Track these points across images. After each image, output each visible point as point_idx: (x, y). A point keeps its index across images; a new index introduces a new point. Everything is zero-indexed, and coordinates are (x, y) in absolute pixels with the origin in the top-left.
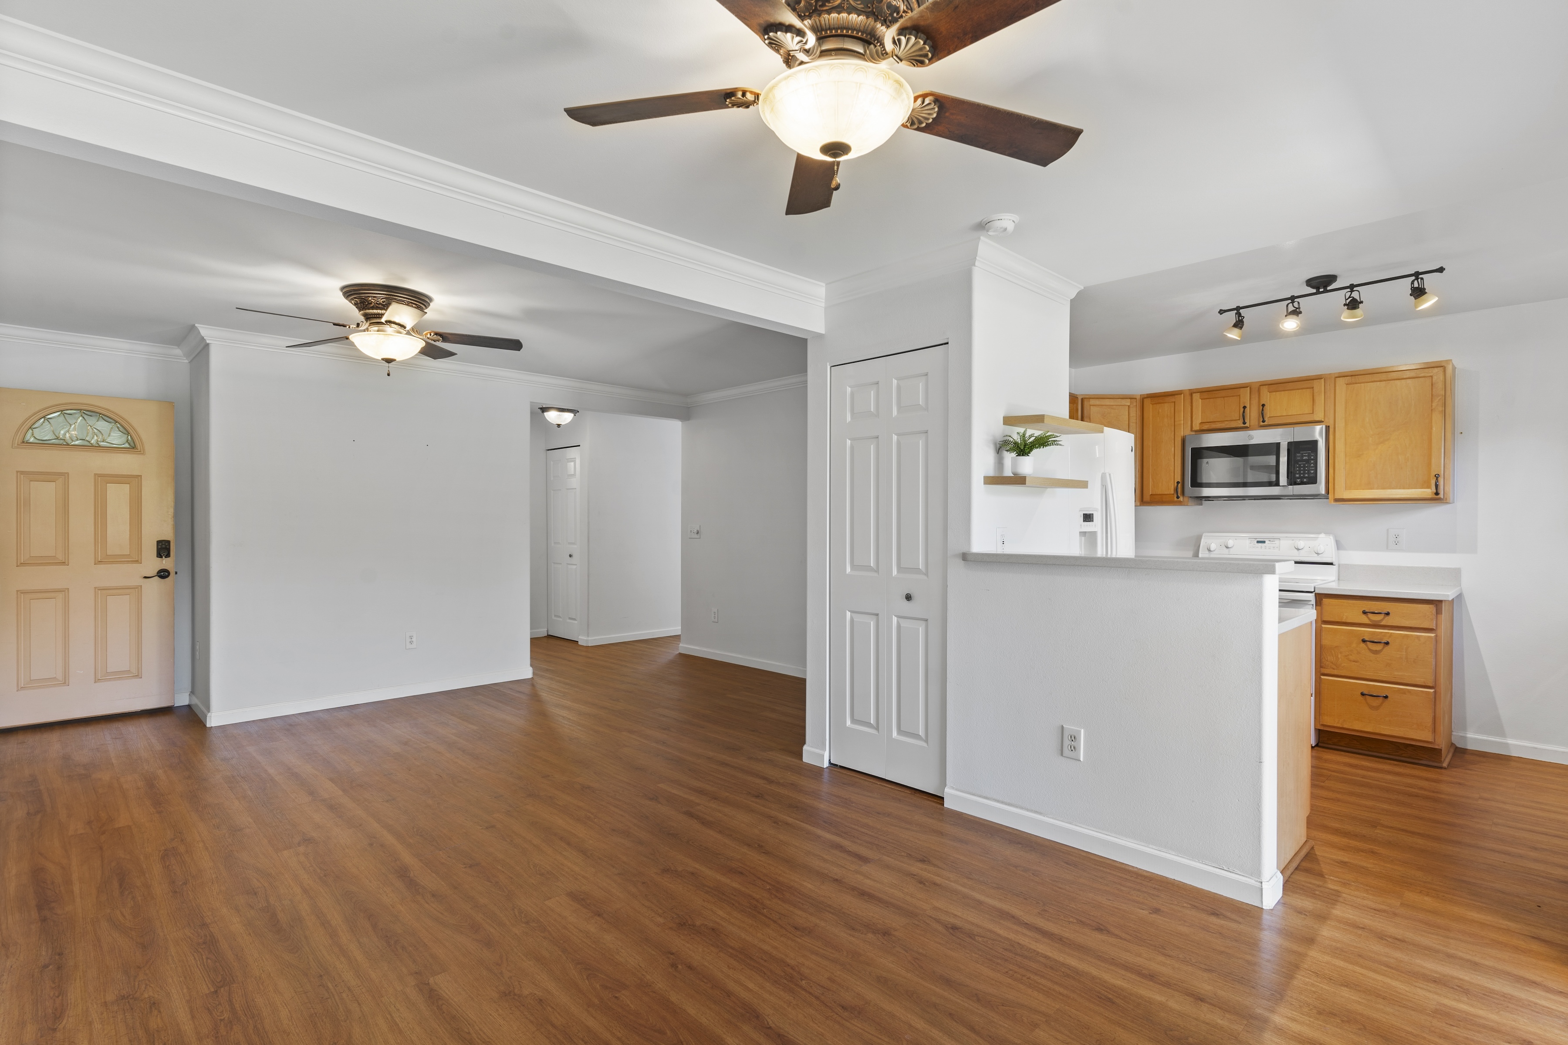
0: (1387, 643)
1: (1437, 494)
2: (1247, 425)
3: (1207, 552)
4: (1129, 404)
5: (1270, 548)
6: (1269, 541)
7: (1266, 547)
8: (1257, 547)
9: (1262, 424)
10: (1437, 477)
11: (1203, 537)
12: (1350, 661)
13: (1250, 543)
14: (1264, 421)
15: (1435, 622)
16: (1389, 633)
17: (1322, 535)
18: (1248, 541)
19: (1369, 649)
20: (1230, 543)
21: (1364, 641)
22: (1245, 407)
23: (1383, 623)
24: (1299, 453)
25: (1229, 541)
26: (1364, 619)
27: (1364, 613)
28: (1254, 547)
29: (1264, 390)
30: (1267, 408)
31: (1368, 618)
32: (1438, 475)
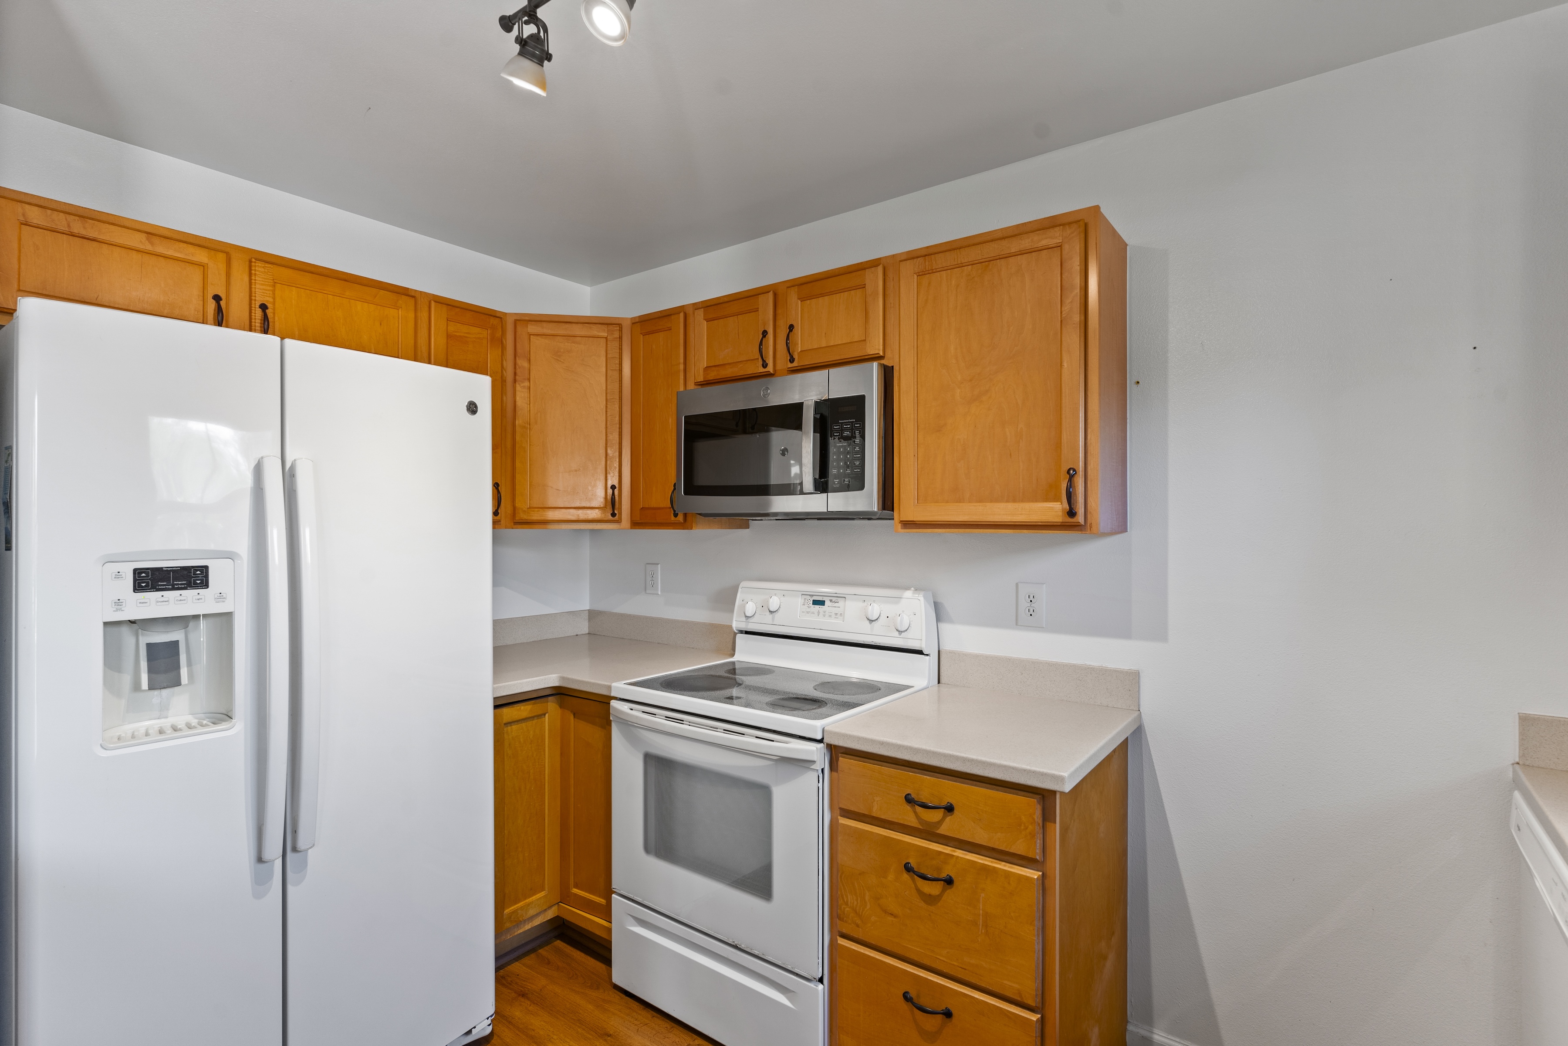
0: (949, 881)
1: (1072, 513)
2: (770, 368)
3: (744, 619)
4: (605, 335)
5: (830, 616)
6: (831, 601)
7: (825, 612)
8: (813, 613)
9: (790, 365)
10: (1071, 474)
11: (740, 590)
12: (885, 912)
13: (804, 605)
14: (792, 360)
15: (1039, 842)
16: (953, 856)
17: (908, 594)
18: (800, 600)
19: (919, 891)
20: (774, 602)
21: (908, 868)
22: (765, 333)
23: (943, 830)
24: (837, 423)
25: (771, 600)
26: (908, 815)
27: (909, 800)
28: (808, 612)
29: (793, 297)
30: (798, 330)
31: (915, 812)
32: (1074, 470)
